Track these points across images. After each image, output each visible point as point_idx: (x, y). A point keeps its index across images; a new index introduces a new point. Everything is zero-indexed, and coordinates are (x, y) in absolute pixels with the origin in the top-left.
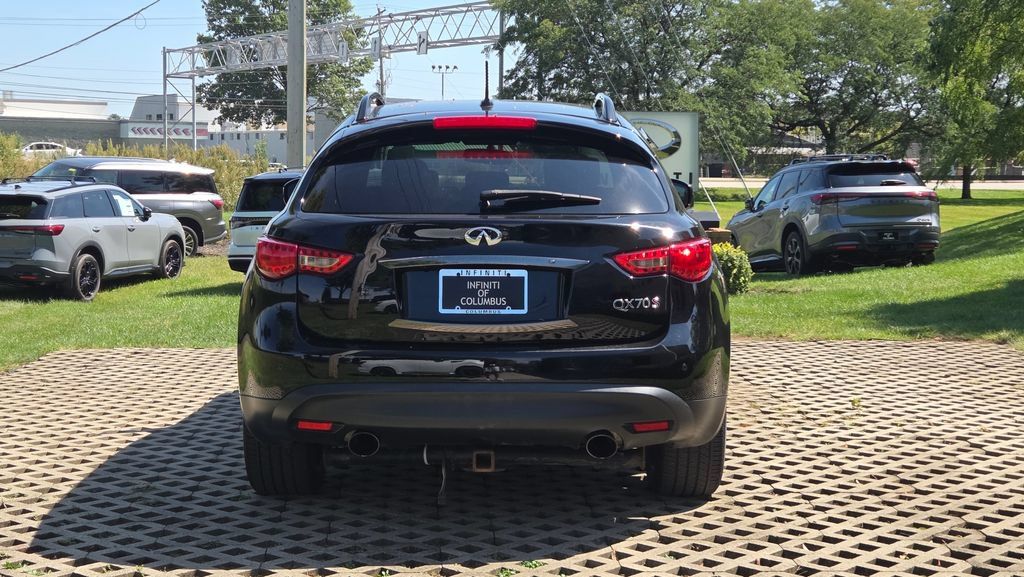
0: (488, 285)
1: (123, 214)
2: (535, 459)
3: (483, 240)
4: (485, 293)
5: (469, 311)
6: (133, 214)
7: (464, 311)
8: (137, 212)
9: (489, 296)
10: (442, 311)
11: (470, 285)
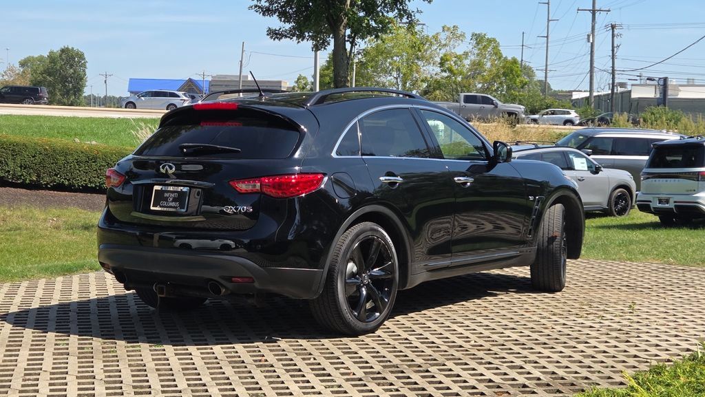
0: (172, 195)
1: (576, 168)
2: (198, 293)
3: (167, 170)
4: (171, 199)
5: (165, 209)
6: (586, 169)
7: (162, 209)
8: (589, 167)
9: (172, 201)
10: (152, 208)
11: (166, 195)
